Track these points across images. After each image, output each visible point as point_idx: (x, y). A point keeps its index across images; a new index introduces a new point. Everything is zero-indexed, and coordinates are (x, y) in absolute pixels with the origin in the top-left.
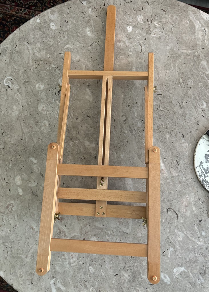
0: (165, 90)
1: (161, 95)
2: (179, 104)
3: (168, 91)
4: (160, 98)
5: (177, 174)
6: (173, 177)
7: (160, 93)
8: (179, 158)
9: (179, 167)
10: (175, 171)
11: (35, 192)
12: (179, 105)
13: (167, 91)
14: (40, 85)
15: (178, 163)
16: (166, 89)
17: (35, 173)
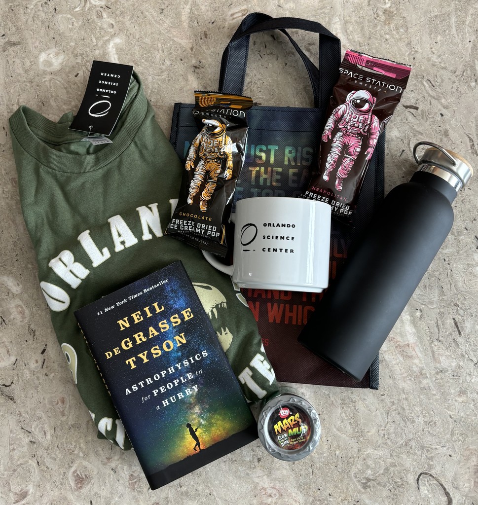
0: (430, 95)
1: (417, 108)
2: (471, 140)
3: (438, 99)
4: (410, 118)
5: (454, 364)
6: (441, 371)
7: (412, 102)
8: (461, 312)
9: (460, 340)
10: (447, 353)
11: (6, 386)
12: (469, 144)
13: (434, 98)
14: (51, 56)
15: (457, 327)
16: (430, 92)
17: (12, 325)
